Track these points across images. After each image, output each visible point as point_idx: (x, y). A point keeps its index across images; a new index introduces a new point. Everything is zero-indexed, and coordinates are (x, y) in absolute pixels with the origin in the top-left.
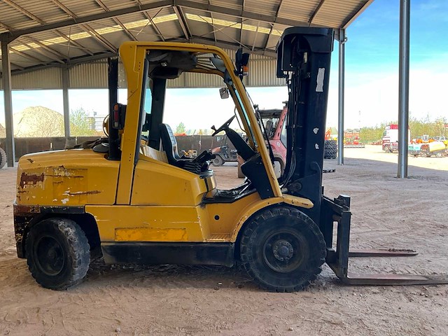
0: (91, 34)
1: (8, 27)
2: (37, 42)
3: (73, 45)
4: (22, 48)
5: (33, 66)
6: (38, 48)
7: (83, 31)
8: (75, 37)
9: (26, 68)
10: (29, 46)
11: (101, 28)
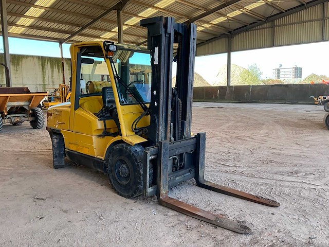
0: (242, 11)
1: (187, 17)
2: (208, 23)
3: (232, 21)
4: (199, 29)
5: (211, 39)
6: (210, 27)
7: (235, 10)
8: (232, 15)
9: (206, 41)
10: (203, 27)
11: (247, 5)
